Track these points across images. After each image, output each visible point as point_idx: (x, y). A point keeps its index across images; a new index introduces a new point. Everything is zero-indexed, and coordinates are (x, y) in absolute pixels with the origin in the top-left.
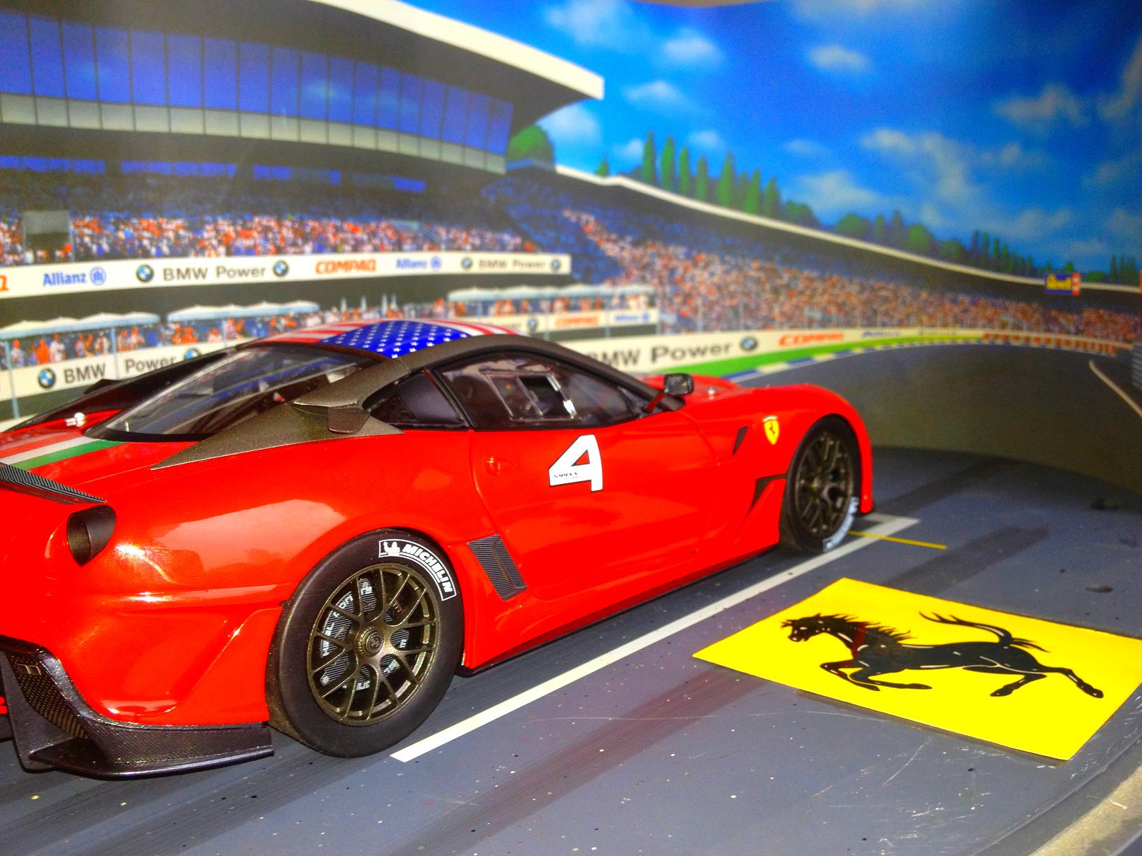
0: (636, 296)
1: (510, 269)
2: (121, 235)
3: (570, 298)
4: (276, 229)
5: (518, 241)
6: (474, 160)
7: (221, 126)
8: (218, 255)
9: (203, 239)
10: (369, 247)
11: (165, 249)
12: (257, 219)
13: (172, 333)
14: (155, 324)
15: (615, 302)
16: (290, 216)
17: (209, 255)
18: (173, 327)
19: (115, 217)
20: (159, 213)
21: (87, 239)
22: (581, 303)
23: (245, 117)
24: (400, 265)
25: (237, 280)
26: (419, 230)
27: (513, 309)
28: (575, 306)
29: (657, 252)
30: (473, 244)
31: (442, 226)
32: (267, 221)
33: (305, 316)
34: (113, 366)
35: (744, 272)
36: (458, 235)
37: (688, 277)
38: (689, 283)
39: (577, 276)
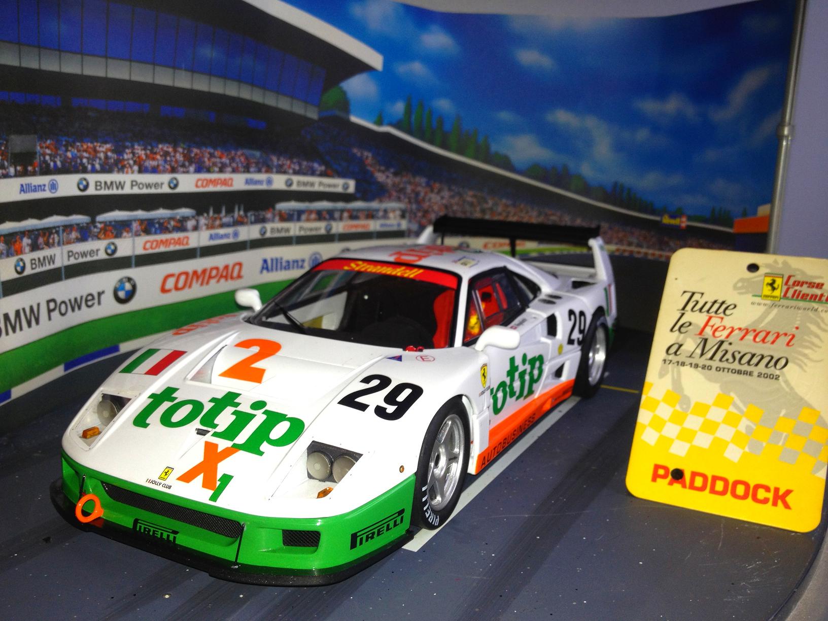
0: (394, 210)
1: (317, 188)
2: (69, 155)
3: (354, 210)
4: (172, 154)
5: (323, 168)
6: (298, 108)
7: (142, 74)
8: (133, 172)
9: (123, 159)
10: (229, 169)
11: (98, 167)
12: (160, 146)
13: (98, 230)
14: (87, 224)
15: (381, 214)
16: (182, 145)
17: (127, 173)
18: (99, 226)
19: (66, 141)
20: (94, 138)
21: (47, 158)
22: (360, 214)
23: (158, 68)
24: (248, 182)
25: (145, 191)
26: (261, 157)
27: (317, 217)
28: (356, 216)
29: (408, 180)
30: (294, 169)
31: (274, 155)
32: (167, 147)
33: (186, 219)
34: (60, 256)
35: (463, 198)
36: (285, 162)
37: (427, 199)
38: (427, 203)
39: (358, 195)
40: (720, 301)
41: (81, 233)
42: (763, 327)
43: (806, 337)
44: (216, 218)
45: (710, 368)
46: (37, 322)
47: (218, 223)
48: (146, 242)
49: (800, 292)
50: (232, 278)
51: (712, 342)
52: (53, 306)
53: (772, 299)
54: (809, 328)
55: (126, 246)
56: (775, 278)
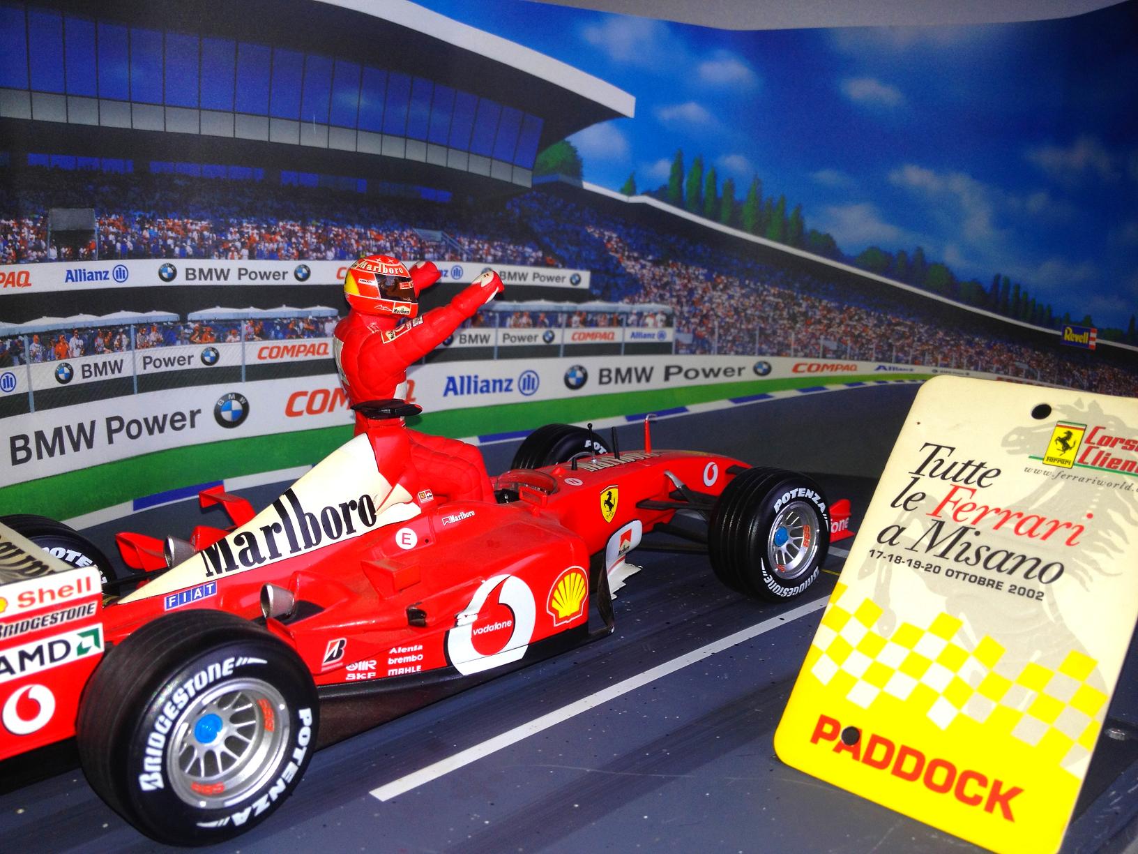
0: (654, 314)
1: (529, 282)
2: (146, 234)
3: (588, 312)
4: (300, 234)
5: (540, 254)
6: (501, 172)
7: (252, 130)
8: (240, 258)
9: (227, 241)
11: (189, 250)
12: (281, 224)
13: (191, 331)
14: (174, 322)
16: (314, 222)
17: (232, 258)
19: (139, 216)
20: (185, 214)
21: (112, 237)
22: (598, 318)
23: (275, 122)
25: (259, 282)
26: (442, 240)
27: (531, 321)
28: (592, 320)
29: (677, 272)
30: (495, 256)
31: (465, 236)
32: (291, 225)
33: (323, 320)
34: (131, 363)
35: (762, 298)
36: (480, 246)
37: (706, 299)
38: (707, 304)
39: (595, 292)
40: (977, 463)
41: (164, 334)
42: (1035, 509)
43: (1101, 533)
45: (937, 570)
46: (90, 444)
48: (262, 349)
49: (1109, 454)
51: (949, 529)
52: (115, 426)
53: (1060, 464)
54: (1109, 517)
55: (231, 353)
56: (1071, 430)
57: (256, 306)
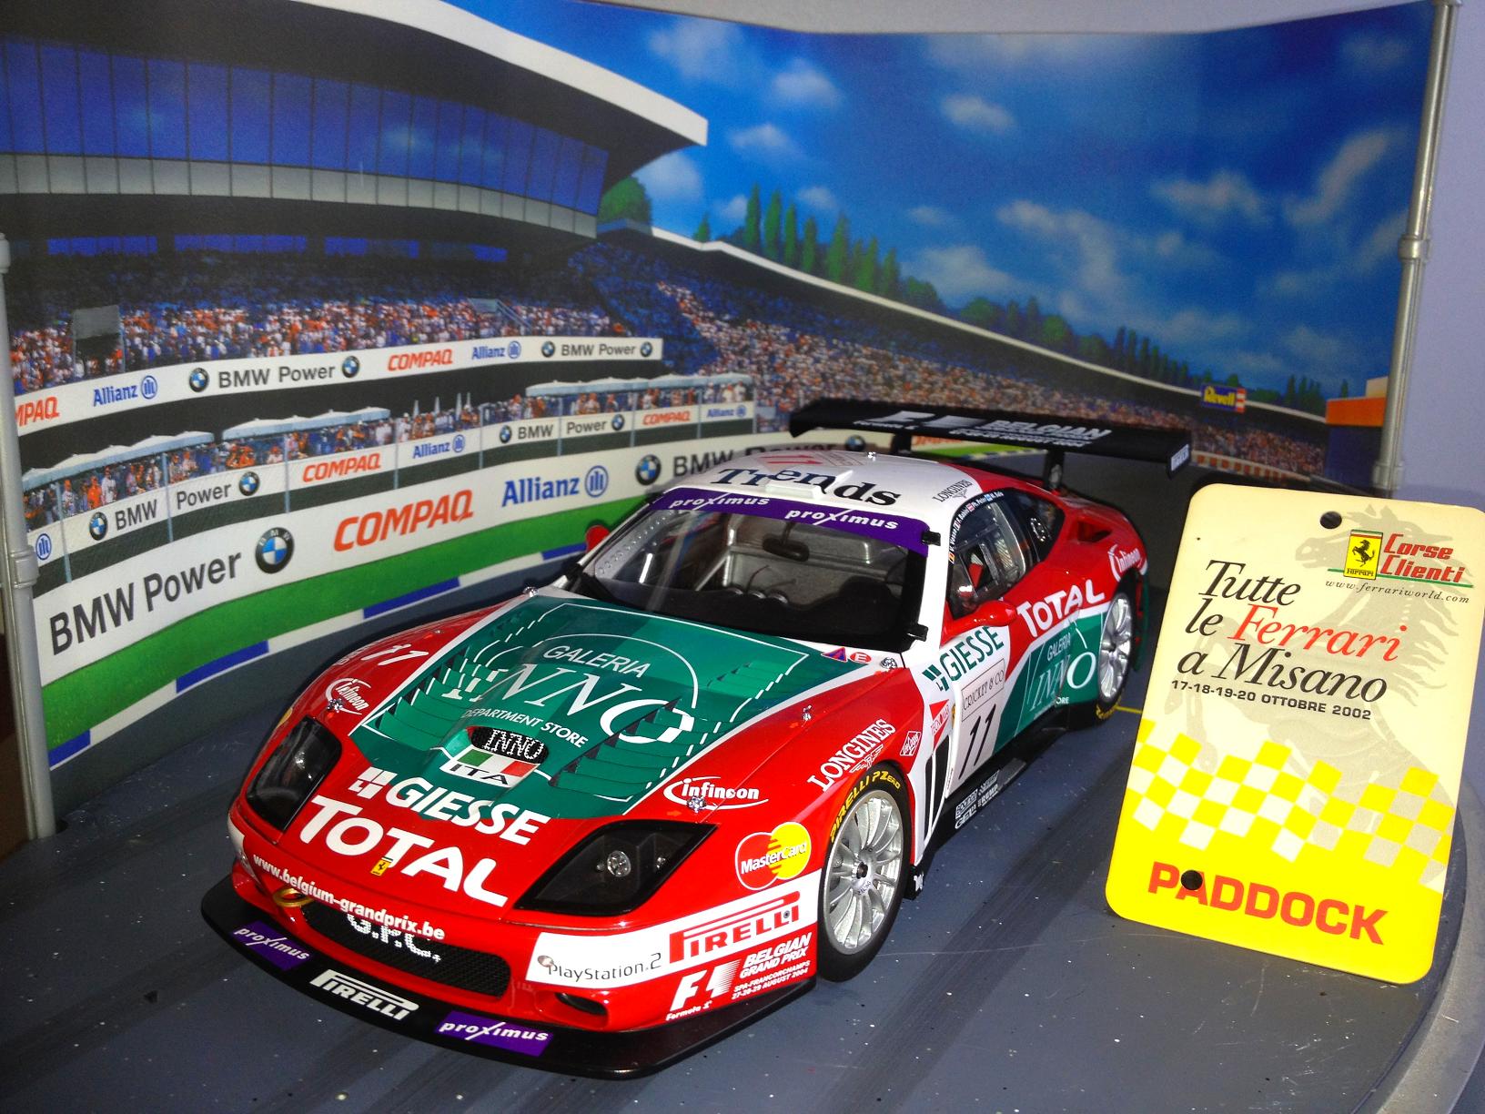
0: (732, 386)
1: (596, 356)
2: (174, 332)
3: (661, 389)
4: (347, 318)
5: (607, 320)
6: (561, 221)
7: (290, 187)
8: (281, 353)
9: (265, 333)
10: (445, 335)
11: (222, 348)
12: (326, 306)
13: (227, 454)
14: (208, 444)
15: (709, 392)
16: (363, 301)
17: (272, 355)
18: (228, 446)
19: (167, 309)
20: (215, 301)
21: (137, 341)
22: (672, 395)
23: (318, 175)
24: (477, 354)
25: (303, 383)
26: (498, 310)
27: (598, 405)
28: (665, 398)
29: (757, 332)
30: (556, 326)
31: (522, 303)
32: (338, 307)
33: (374, 424)
34: (164, 502)
35: (853, 359)
36: (540, 314)
37: (789, 363)
38: (791, 370)
39: (669, 364)
40: (1273, 579)
41: (197, 460)
42: (1346, 625)
43: (1417, 645)
44: (424, 421)
45: (1252, 697)
46: (130, 617)
47: (427, 427)
48: (308, 468)
49: (1411, 563)
50: (454, 518)
51: (1256, 652)
52: (155, 586)
53: (1362, 576)
54: (1422, 628)
55: (275, 477)
56: (1368, 539)
57: (300, 414)
